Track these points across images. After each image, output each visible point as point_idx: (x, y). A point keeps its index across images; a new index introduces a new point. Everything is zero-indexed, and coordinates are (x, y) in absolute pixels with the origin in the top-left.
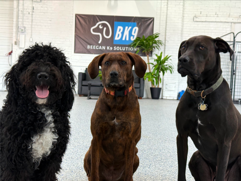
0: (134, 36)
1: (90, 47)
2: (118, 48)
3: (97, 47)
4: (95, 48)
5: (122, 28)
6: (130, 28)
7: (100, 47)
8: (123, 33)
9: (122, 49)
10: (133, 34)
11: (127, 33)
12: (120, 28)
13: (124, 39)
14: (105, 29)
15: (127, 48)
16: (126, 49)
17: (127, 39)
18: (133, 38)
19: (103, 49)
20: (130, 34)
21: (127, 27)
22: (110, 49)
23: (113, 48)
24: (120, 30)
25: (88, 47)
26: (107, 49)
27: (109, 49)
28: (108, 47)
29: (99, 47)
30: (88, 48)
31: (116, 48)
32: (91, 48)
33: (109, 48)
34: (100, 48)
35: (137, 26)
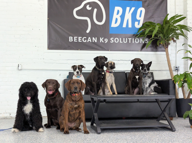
0: (139, 21)
1: (73, 39)
2: (117, 40)
3: (85, 39)
4: (82, 40)
5: (120, 9)
6: (133, 9)
7: (89, 38)
8: (123, 17)
9: (122, 40)
10: (138, 17)
11: (128, 16)
12: (118, 9)
13: (124, 26)
14: (95, 10)
15: (130, 39)
16: (128, 40)
17: (130, 26)
18: (139, 24)
19: (93, 42)
20: (134, 19)
21: (128, 9)
22: (105, 42)
23: (109, 40)
24: (118, 12)
25: (70, 39)
26: (101, 42)
27: (103, 42)
28: (101, 38)
29: (87, 39)
30: (70, 41)
31: (114, 40)
32: (75, 41)
33: (103, 40)
34: (89, 40)
35: (143, 7)
